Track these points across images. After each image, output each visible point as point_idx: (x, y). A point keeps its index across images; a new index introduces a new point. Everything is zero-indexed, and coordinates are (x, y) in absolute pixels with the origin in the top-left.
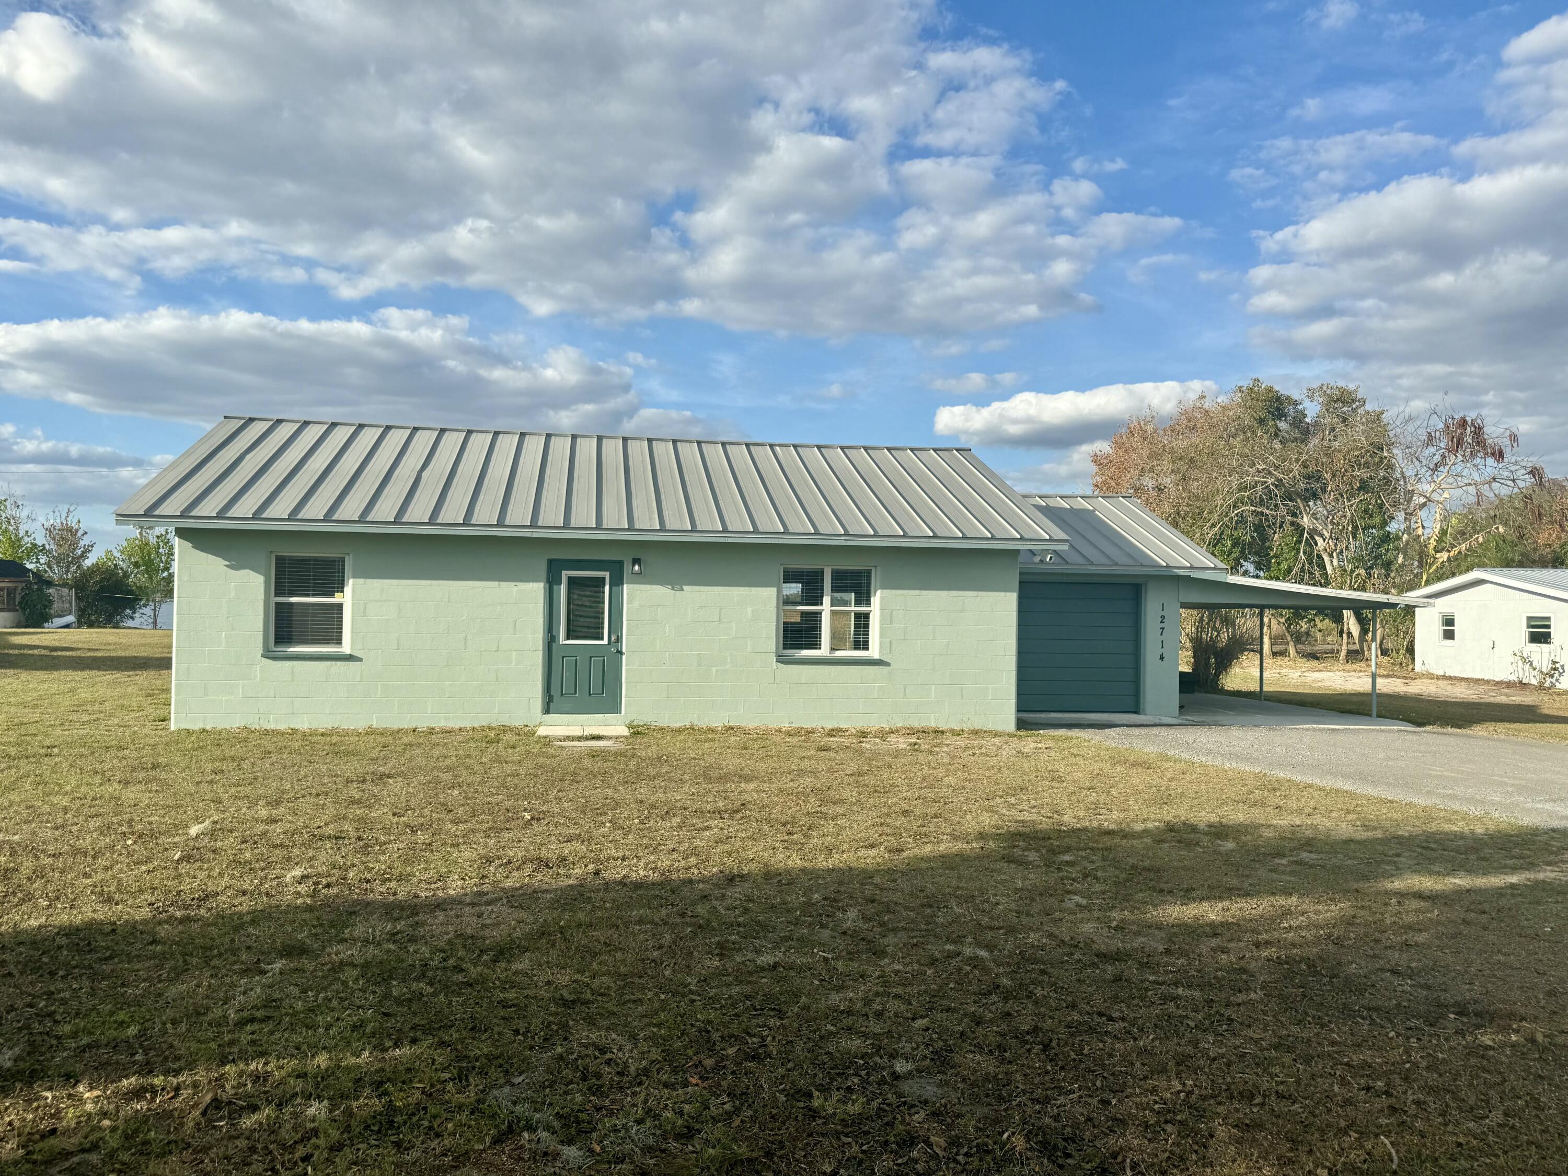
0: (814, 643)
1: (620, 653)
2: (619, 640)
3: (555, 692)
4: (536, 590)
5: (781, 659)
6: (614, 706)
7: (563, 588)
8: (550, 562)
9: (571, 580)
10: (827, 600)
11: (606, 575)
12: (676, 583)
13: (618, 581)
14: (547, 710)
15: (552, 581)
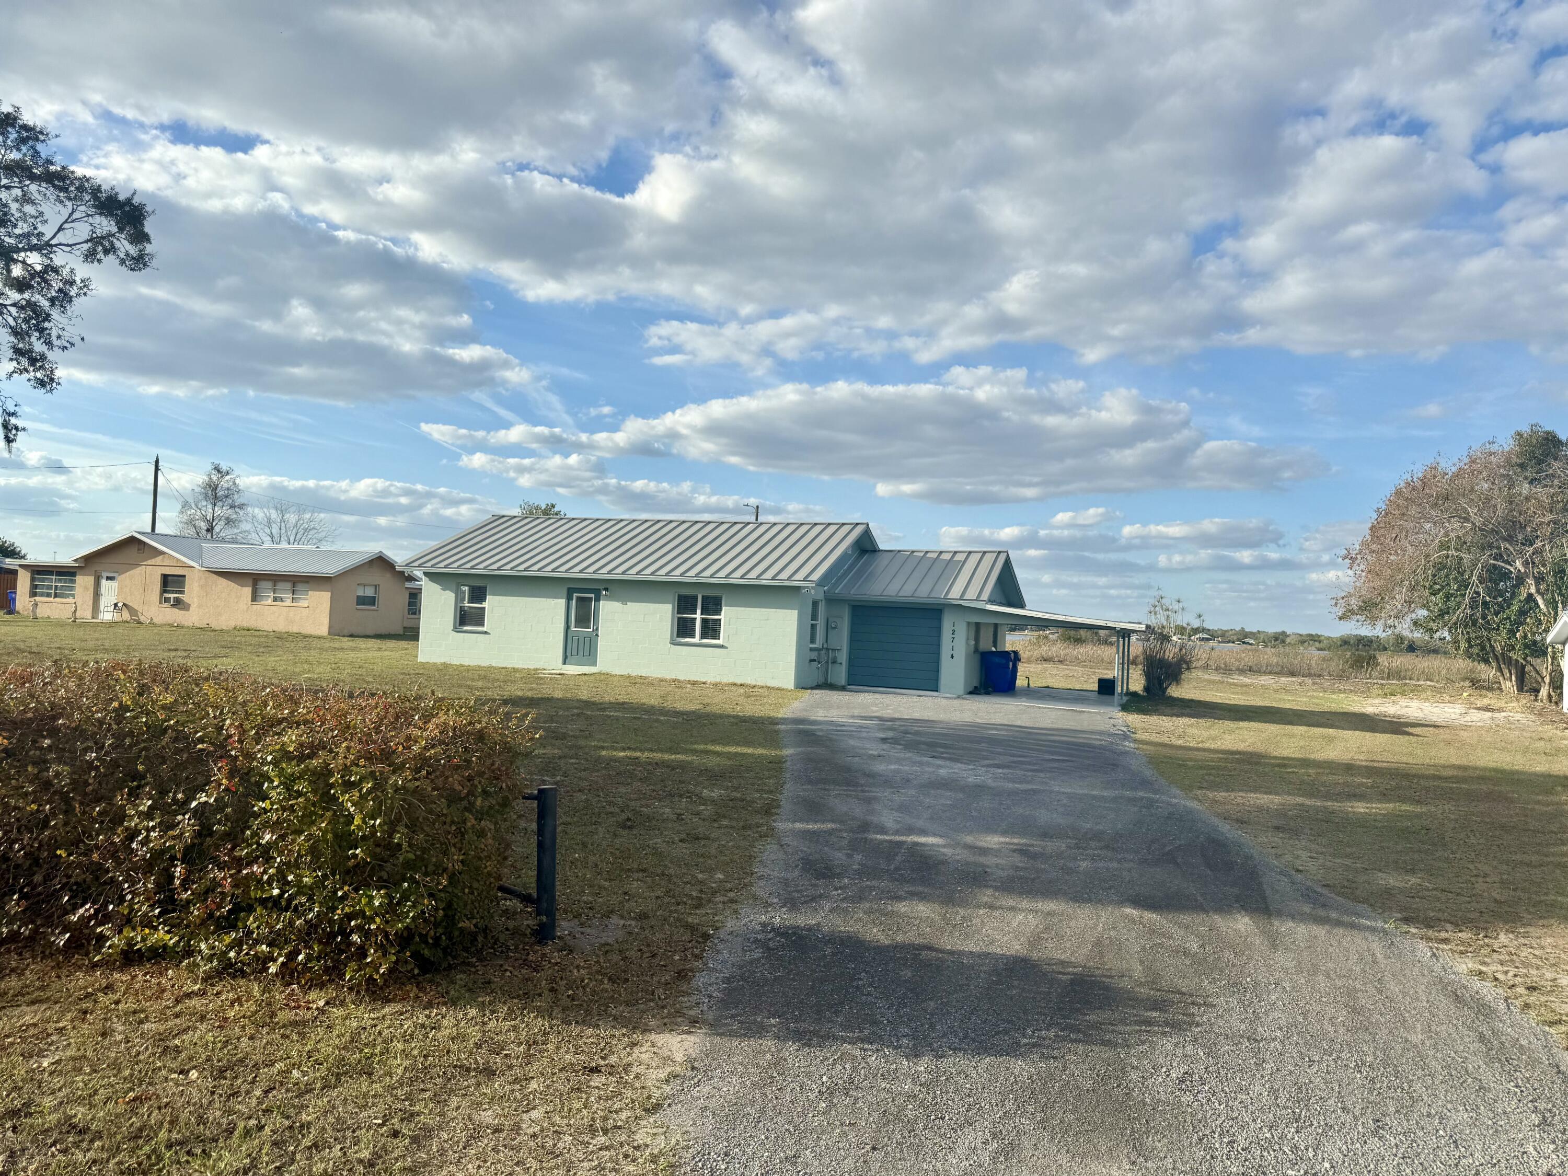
0: (692, 635)
1: (597, 635)
2: (597, 629)
3: (569, 654)
4: (562, 602)
5: (673, 642)
6: (594, 664)
7: (574, 603)
8: (569, 589)
9: (578, 598)
10: (699, 611)
11: (593, 596)
12: (624, 601)
13: (598, 600)
14: (564, 663)
15: (569, 599)
